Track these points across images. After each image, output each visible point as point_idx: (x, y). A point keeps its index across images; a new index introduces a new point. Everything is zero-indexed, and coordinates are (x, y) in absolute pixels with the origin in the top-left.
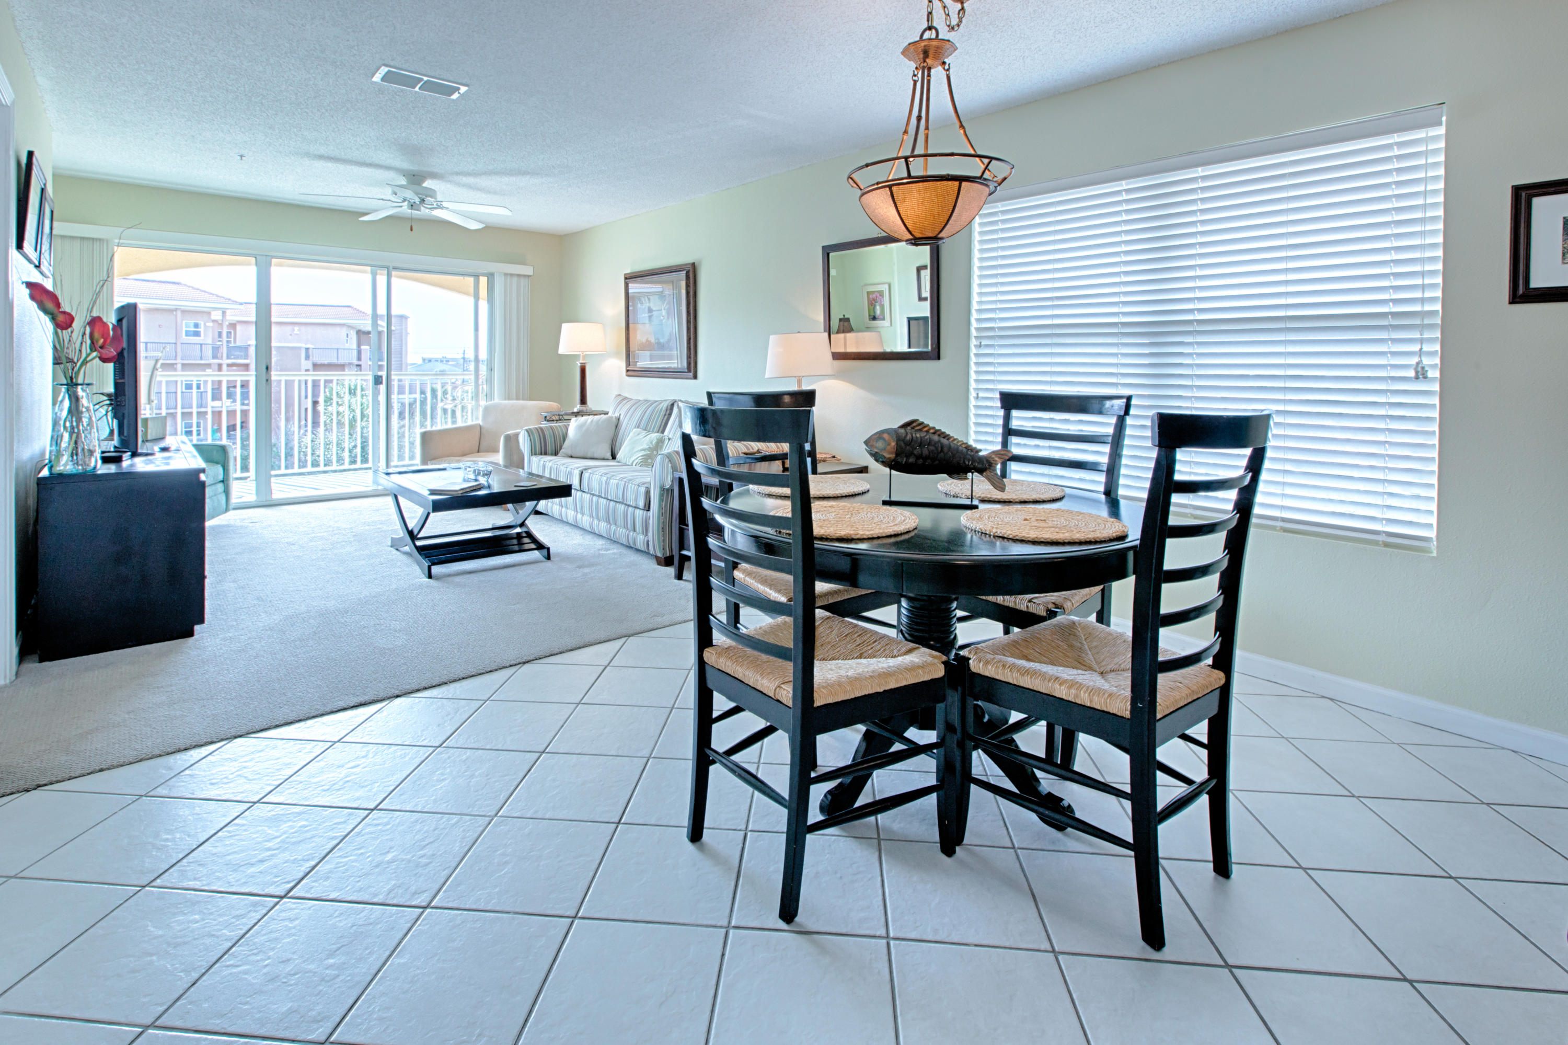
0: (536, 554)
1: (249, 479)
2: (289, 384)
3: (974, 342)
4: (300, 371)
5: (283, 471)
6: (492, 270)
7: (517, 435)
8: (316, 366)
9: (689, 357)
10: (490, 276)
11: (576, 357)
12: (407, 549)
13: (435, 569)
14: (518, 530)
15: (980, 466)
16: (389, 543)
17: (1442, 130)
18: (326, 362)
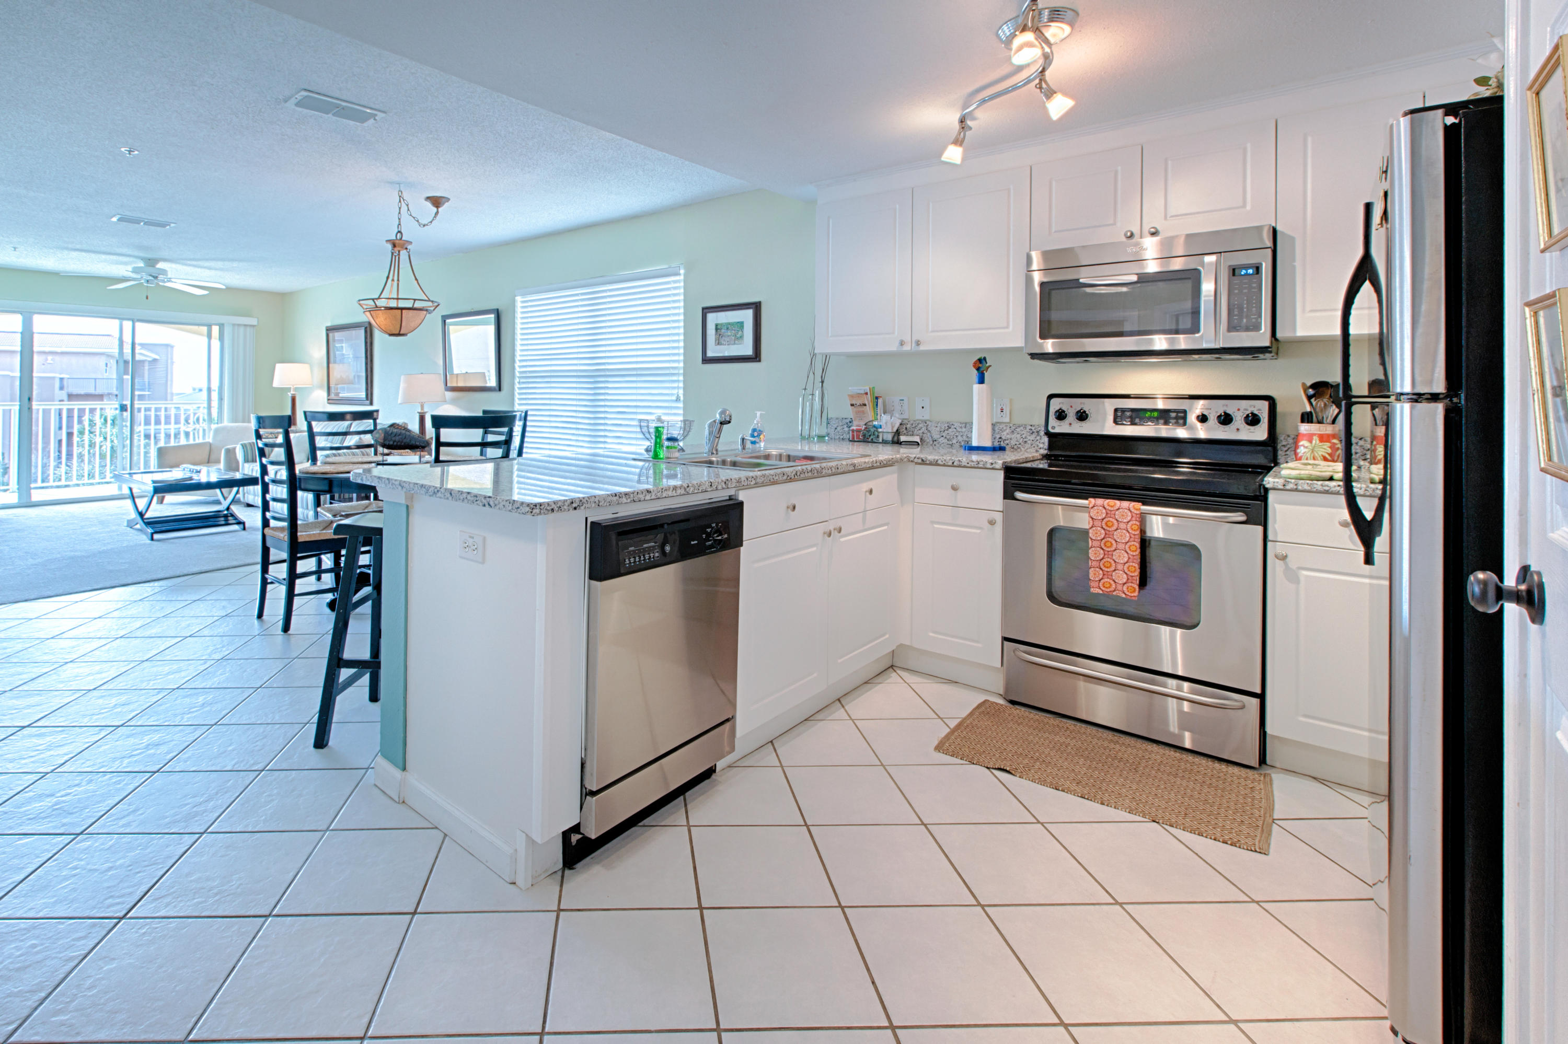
0: (236, 527)
1: (8, 492)
2: (46, 412)
3: (517, 380)
4: (53, 401)
5: (39, 484)
6: (221, 322)
7: (234, 449)
8: (71, 397)
9: (367, 389)
10: (221, 326)
11: (289, 389)
12: (138, 526)
13: (156, 536)
14: (226, 512)
15: (423, 445)
16: (126, 524)
17: (682, 277)
18: (82, 392)
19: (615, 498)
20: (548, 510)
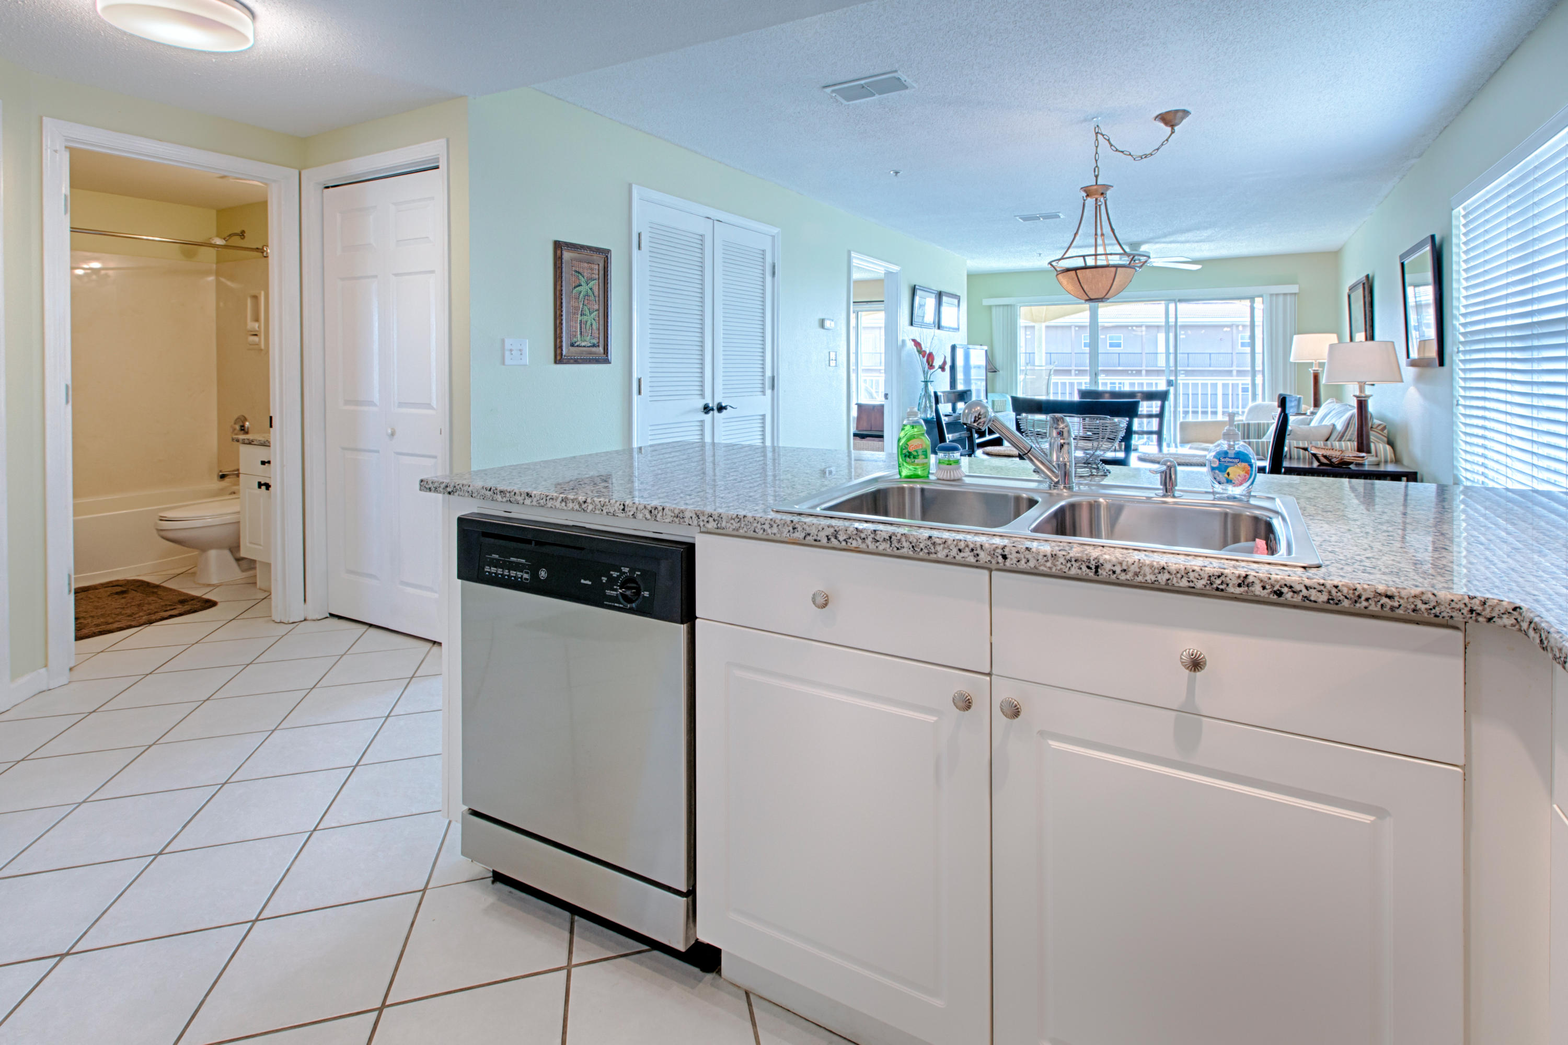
3: (1459, 348)
6: (1260, 293)
10: (1263, 298)
19: (488, 493)
20: (427, 488)
